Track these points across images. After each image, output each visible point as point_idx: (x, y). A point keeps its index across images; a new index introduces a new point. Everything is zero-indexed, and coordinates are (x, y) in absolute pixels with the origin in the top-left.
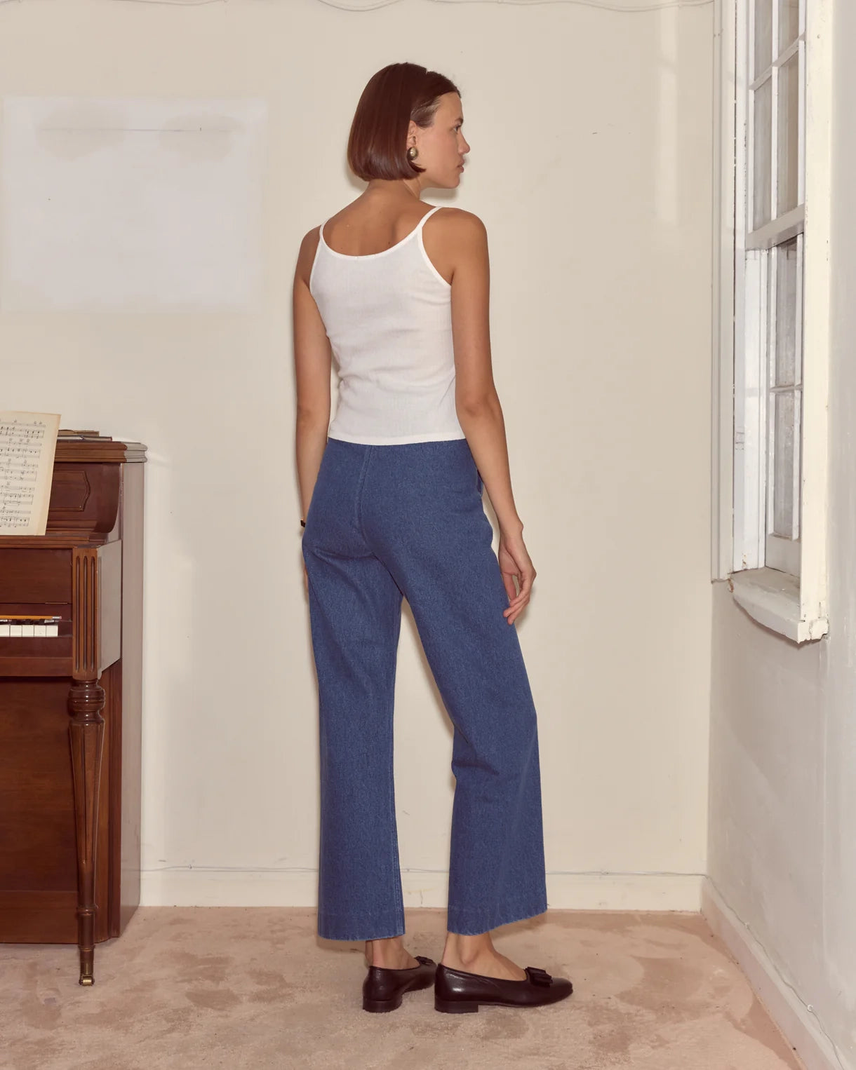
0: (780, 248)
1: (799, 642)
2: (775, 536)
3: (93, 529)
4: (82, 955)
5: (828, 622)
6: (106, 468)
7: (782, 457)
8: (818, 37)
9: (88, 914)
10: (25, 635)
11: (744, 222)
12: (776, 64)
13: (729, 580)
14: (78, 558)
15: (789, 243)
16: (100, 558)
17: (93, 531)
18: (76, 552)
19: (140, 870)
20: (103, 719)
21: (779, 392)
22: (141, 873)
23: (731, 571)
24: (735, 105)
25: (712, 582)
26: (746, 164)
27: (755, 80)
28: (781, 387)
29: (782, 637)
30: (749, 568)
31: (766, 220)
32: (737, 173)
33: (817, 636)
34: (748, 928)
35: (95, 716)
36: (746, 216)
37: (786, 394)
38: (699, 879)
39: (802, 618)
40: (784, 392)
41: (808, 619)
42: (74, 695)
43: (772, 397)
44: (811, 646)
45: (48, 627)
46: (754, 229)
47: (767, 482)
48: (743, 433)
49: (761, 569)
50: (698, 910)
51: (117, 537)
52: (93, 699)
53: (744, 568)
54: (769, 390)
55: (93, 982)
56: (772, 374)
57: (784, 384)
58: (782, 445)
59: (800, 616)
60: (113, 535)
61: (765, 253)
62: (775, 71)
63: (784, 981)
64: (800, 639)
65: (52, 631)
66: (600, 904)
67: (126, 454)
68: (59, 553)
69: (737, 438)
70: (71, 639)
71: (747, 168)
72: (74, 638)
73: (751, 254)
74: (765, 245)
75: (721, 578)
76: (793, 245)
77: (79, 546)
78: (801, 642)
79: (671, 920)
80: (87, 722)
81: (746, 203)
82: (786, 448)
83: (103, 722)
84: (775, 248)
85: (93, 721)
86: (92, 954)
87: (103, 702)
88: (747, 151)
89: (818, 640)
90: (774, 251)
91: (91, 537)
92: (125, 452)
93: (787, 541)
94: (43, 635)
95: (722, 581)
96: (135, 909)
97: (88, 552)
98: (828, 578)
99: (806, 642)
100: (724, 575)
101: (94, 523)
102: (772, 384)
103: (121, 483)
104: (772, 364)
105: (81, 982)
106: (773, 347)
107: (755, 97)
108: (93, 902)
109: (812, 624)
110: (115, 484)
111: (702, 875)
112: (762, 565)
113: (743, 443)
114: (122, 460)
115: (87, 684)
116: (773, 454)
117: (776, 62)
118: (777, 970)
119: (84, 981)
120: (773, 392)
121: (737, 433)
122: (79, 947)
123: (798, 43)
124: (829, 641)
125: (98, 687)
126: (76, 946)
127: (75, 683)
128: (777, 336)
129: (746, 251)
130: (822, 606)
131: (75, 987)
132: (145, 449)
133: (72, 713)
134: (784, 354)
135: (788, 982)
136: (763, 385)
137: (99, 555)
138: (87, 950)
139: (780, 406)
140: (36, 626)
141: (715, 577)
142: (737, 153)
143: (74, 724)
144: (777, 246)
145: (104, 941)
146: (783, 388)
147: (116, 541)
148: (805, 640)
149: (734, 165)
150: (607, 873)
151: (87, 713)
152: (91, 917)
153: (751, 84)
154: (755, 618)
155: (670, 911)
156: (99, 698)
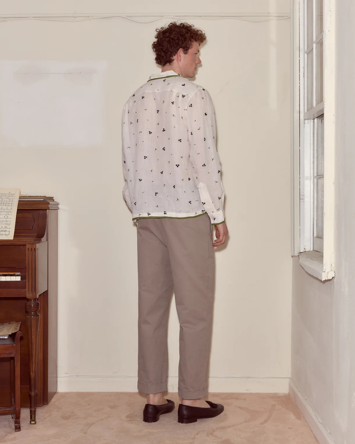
1: (323, 281)
2: (317, 237)
3: (35, 237)
4: (31, 411)
5: (335, 272)
6: (41, 212)
7: (320, 205)
8: (329, 31)
9: (33, 395)
10: (7, 280)
11: (303, 108)
12: (315, 43)
13: (298, 256)
14: (29, 249)
15: (321, 116)
16: (38, 249)
17: (36, 238)
18: (28, 246)
19: (57, 377)
20: (39, 315)
21: (318, 178)
22: (58, 378)
23: (299, 252)
24: (299, 60)
25: (292, 257)
26: (304, 84)
27: (307, 49)
28: (318, 176)
29: (317, 279)
30: (307, 251)
31: (312, 107)
32: (300, 88)
33: (330, 278)
34: (306, 400)
35: (36, 313)
36: (304, 106)
38: (288, 380)
40: (320, 178)
41: (326, 271)
42: (27, 305)
43: (315, 180)
44: (328, 282)
45: (16, 277)
46: (307, 111)
47: (314, 215)
48: (304, 195)
49: (312, 251)
50: (287, 393)
51: (46, 240)
52: (35, 306)
53: (305, 251)
54: (314, 177)
55: (35, 423)
56: (315, 171)
58: (320, 200)
59: (323, 270)
60: (44, 239)
61: (312, 121)
62: (314, 45)
63: (319, 421)
64: (323, 279)
65: (18, 279)
66: (247, 390)
67: (49, 206)
68: (21, 247)
69: (301, 197)
70: (26, 281)
71: (304, 86)
72: (27, 281)
73: (306, 121)
74: (312, 117)
76: (322, 118)
77: (28, 244)
79: (274, 397)
80: (32, 316)
81: (304, 100)
82: (321, 201)
83: (39, 316)
85: (34, 315)
86: (35, 411)
87: (39, 308)
88: (304, 79)
89: (330, 280)
90: (316, 120)
91: (35, 240)
93: (321, 239)
94: (15, 280)
95: (295, 256)
96: (55, 393)
97: (32, 246)
98: (335, 254)
100: (296, 254)
101: (36, 235)
102: (315, 175)
103: (47, 218)
104: (315, 166)
105: (30, 423)
106: (315, 159)
107: (307, 57)
108: (35, 390)
109: (328, 273)
110: (45, 217)
111: (290, 378)
112: (312, 250)
113: (304, 199)
114: (48, 209)
115: (32, 300)
116: (316, 204)
117: (315, 41)
118: (316, 416)
119: (32, 422)
120: (316, 178)
121: (302, 195)
122: (30, 408)
124: (335, 280)
125: (37, 301)
127: (28, 300)
129: (304, 120)
130: (332, 265)
131: (28, 425)
132: (58, 204)
133: (27, 312)
134: (320, 162)
135: (321, 422)
136: (312, 175)
137: (37, 247)
138: (33, 410)
139: (319, 184)
140: (12, 277)
141: (293, 255)
142: (300, 80)
143: (27, 317)
144: (317, 118)
145: (42, 406)
146: (319, 176)
147: (45, 242)
148: (326, 280)
149: (299, 85)
150: (250, 377)
151: (33, 312)
152: (35, 396)
153: (305, 51)
154: (307, 271)
155: (276, 393)
156: (38, 306)
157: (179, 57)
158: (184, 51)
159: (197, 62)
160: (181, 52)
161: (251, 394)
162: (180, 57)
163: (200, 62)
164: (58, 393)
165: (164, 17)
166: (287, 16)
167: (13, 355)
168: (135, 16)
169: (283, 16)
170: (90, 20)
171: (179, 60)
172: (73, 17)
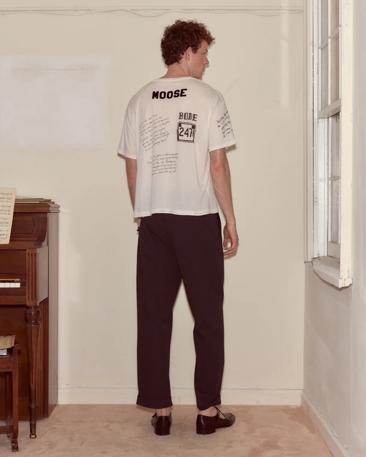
0: (333, 117)
1: (339, 288)
2: (331, 242)
4: (31, 425)
5: (352, 279)
6: (41, 215)
7: (334, 208)
8: (346, 25)
9: (33, 407)
10: (6, 287)
11: (317, 106)
12: (329, 38)
13: (312, 261)
14: (29, 254)
15: (336, 115)
16: (38, 254)
17: (36, 242)
18: (28, 251)
19: (57, 389)
21: (333, 180)
23: (313, 258)
24: (313, 55)
25: (305, 263)
26: (318, 81)
27: (321, 44)
28: (333, 177)
29: (333, 286)
30: (320, 256)
31: (327, 105)
32: (314, 86)
33: (347, 285)
34: (320, 413)
35: (36, 321)
36: (318, 104)
37: (336, 180)
38: (300, 392)
39: (341, 277)
40: (335, 179)
41: (343, 278)
42: (27, 313)
43: (330, 182)
44: (345, 289)
45: (16, 283)
46: (321, 109)
47: (328, 219)
48: (317, 198)
49: (326, 256)
50: (300, 405)
51: (46, 245)
52: (35, 314)
53: (318, 256)
54: (328, 179)
55: (36, 437)
56: (330, 172)
57: (335, 176)
58: (334, 203)
60: (44, 244)
61: (326, 120)
62: (329, 40)
63: (334, 435)
64: (340, 286)
65: (18, 285)
66: (257, 402)
67: (50, 209)
68: (21, 252)
69: (315, 200)
70: (26, 288)
71: (318, 83)
72: (27, 288)
73: (320, 120)
74: (326, 116)
75: (308, 261)
76: (338, 116)
77: (29, 248)
78: (341, 288)
79: (286, 409)
80: (33, 324)
81: (318, 98)
82: (336, 204)
83: (39, 324)
84: (331, 117)
85: (35, 324)
86: (35, 425)
87: (39, 316)
88: (318, 75)
89: (347, 287)
90: (330, 119)
91: (35, 245)
92: (50, 208)
93: (336, 244)
94: (14, 287)
95: (309, 262)
96: (55, 405)
97: (33, 251)
98: (352, 260)
99: (343, 288)
100: (310, 259)
101: (36, 239)
102: (330, 176)
103: (48, 221)
104: (330, 167)
105: (30, 437)
106: (330, 160)
107: (321, 52)
108: (35, 402)
109: (345, 280)
110: (45, 222)
111: (302, 390)
112: (326, 255)
113: (317, 202)
114: (49, 212)
115: (33, 308)
116: (331, 207)
117: (330, 36)
119: (32, 436)
120: (330, 180)
121: (315, 198)
122: (30, 422)
123: (339, 28)
124: (353, 287)
125: (37, 309)
126: (29, 421)
127: (28, 307)
128: (332, 155)
129: (318, 119)
130: (350, 272)
131: (28, 439)
132: (59, 207)
133: (26, 320)
134: (335, 163)
135: (336, 436)
136: (326, 177)
137: (38, 252)
138: (33, 423)
139: (333, 186)
140: (11, 283)
141: (306, 260)
142: (314, 77)
143: (27, 325)
144: (332, 116)
145: (42, 419)
146: (335, 178)
147: (45, 246)
148: (343, 287)
149: (313, 82)
150: (260, 389)
151: (33, 320)
152: (35, 409)
153: (319, 46)
154: (322, 278)
155: (287, 405)
156: (38, 314)
157: (187, 56)
158: (193, 50)
159: (205, 63)
160: (190, 51)
161: (262, 406)
162: (189, 57)
163: (208, 63)
164: (58, 405)
165: (171, 10)
166: (300, 10)
167: (10, 370)
168: (140, 10)
169: (295, 10)
170: (93, 14)
171: (187, 59)
172: (75, 10)
